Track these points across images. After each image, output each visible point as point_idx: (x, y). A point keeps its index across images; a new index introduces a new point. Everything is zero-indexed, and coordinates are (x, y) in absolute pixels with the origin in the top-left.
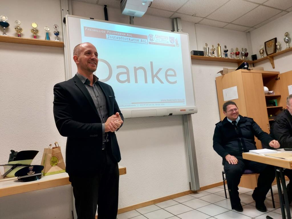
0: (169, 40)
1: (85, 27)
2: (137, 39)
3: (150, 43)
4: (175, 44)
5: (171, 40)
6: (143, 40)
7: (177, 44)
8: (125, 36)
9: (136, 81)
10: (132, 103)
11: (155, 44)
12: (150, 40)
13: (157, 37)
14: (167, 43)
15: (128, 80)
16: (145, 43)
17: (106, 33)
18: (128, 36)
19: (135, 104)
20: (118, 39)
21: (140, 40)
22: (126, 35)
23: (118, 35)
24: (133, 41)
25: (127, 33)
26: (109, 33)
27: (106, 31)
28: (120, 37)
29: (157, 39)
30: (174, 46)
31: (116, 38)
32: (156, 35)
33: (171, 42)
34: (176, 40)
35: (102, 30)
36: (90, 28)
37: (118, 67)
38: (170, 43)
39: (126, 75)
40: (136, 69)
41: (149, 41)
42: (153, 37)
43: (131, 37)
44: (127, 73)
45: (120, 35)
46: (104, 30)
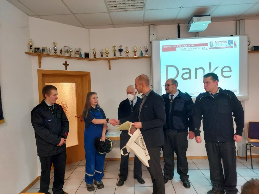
0: (227, 44)
1: (163, 46)
2: (199, 47)
3: (210, 48)
4: (233, 45)
5: (229, 43)
6: (204, 48)
7: (235, 45)
8: (190, 47)
9: (196, 78)
10: (192, 93)
11: (214, 48)
12: (211, 46)
13: (216, 43)
14: (226, 46)
15: (190, 78)
16: (206, 49)
17: (177, 47)
18: (192, 46)
19: (194, 94)
20: (185, 50)
21: (201, 47)
22: (191, 45)
23: (185, 47)
24: (196, 49)
25: (192, 44)
26: (178, 47)
27: (177, 45)
28: (186, 48)
29: (216, 44)
30: (232, 47)
31: (183, 49)
32: (216, 42)
33: (230, 45)
34: (235, 42)
35: (174, 45)
36: (166, 46)
37: (183, 69)
38: (228, 46)
39: (189, 74)
40: (196, 69)
41: (209, 47)
42: (213, 43)
43: (194, 46)
44: (190, 73)
45: (186, 47)
46: (175, 45)
